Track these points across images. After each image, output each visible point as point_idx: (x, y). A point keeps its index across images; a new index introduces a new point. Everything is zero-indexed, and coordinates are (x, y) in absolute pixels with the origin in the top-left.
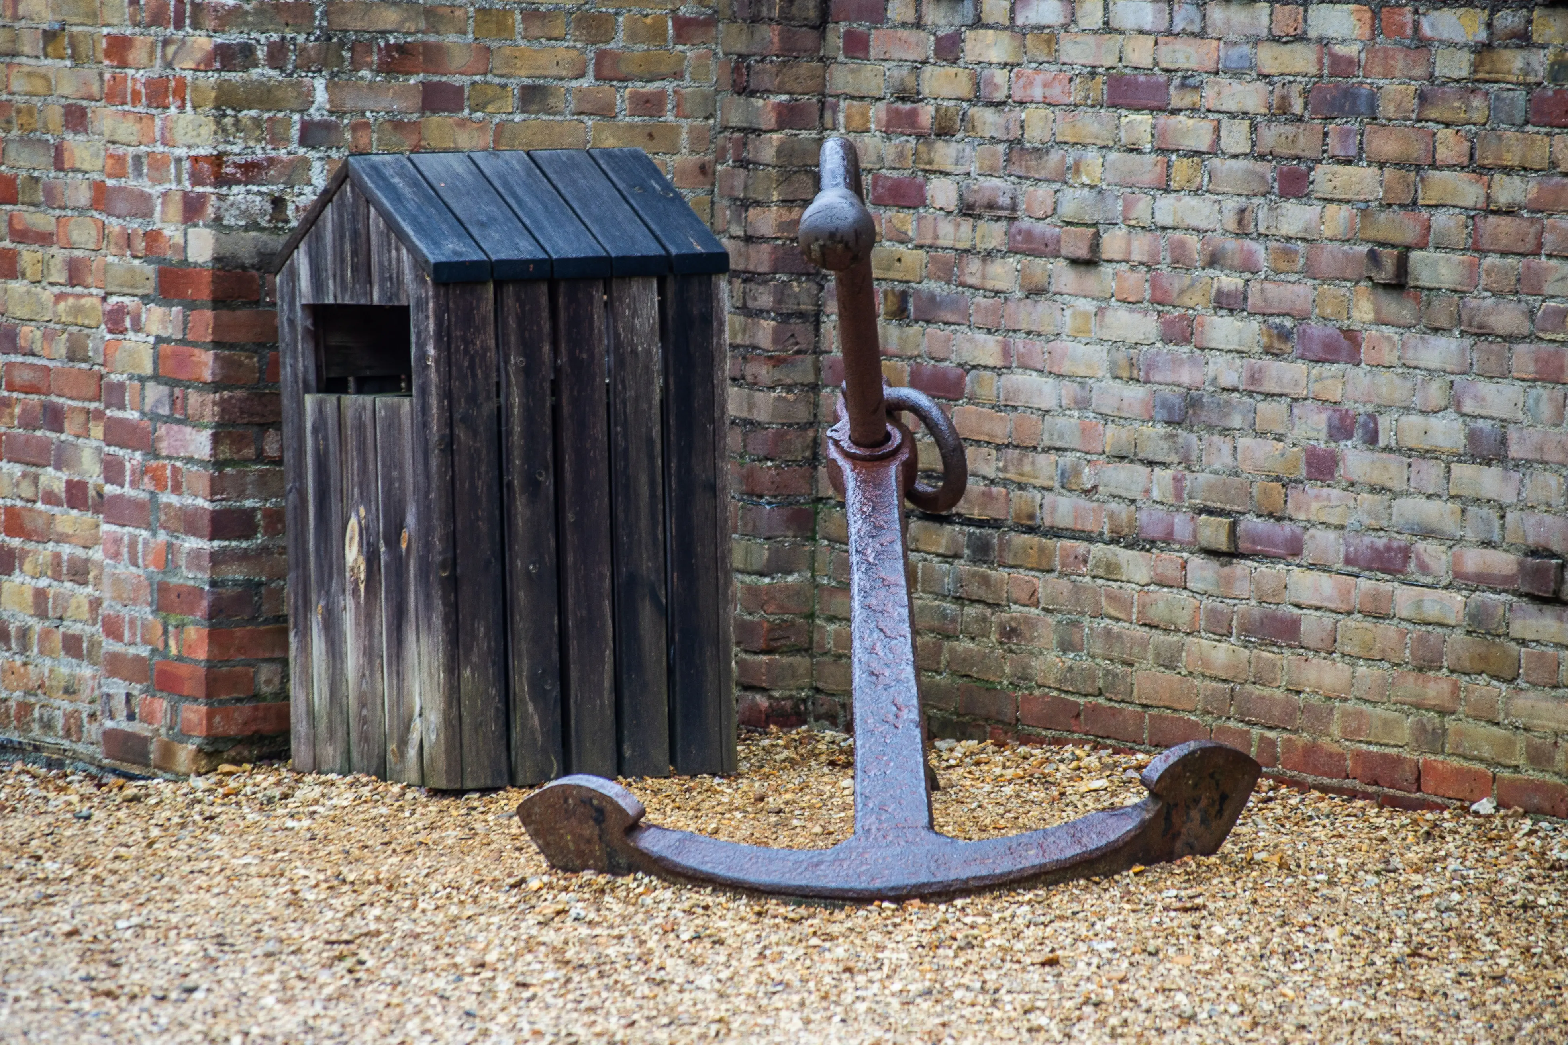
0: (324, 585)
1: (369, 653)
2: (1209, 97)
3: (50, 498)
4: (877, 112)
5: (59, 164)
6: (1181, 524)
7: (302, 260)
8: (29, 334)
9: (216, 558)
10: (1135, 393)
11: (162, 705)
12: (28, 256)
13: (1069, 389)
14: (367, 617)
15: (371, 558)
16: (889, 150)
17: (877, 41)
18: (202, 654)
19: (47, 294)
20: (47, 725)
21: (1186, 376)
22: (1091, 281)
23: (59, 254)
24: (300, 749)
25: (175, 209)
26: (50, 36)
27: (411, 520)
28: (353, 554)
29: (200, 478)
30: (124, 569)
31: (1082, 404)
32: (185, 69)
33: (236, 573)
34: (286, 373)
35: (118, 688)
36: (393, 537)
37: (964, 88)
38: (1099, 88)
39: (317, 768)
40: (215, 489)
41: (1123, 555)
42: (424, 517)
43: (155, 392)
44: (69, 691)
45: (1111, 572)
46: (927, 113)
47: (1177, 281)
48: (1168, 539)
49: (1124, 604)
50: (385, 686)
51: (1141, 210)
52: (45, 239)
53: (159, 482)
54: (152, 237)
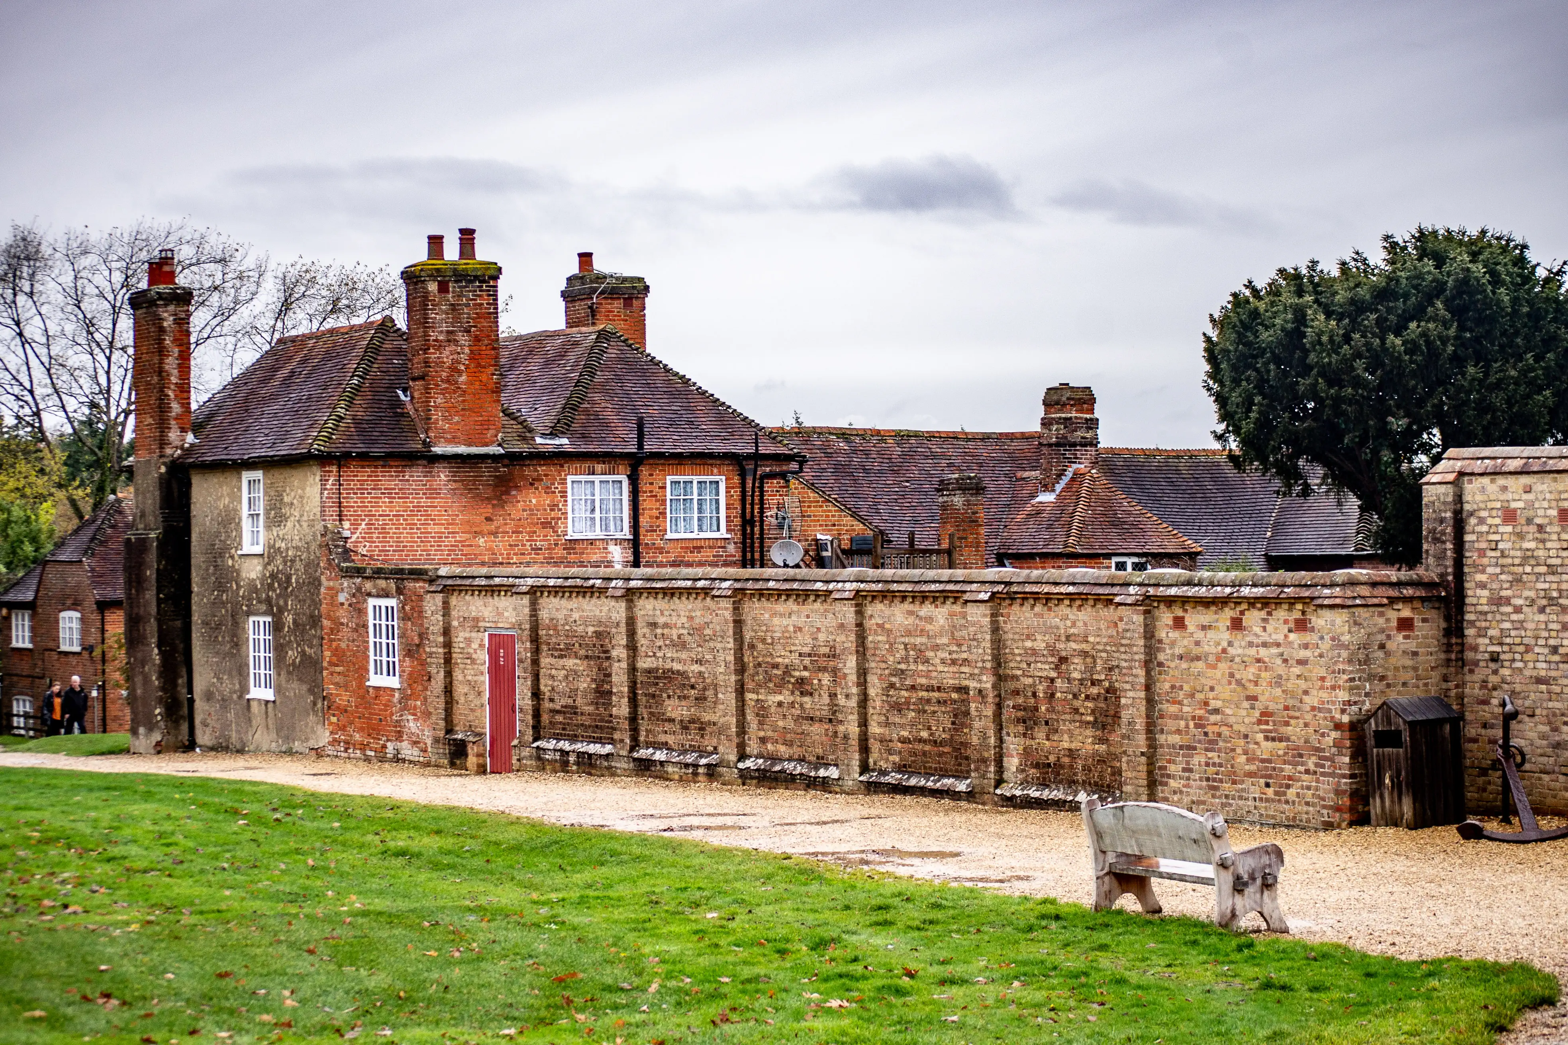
0: (1379, 788)
1: (1392, 802)
2: (1560, 682)
3: (1300, 772)
4: (1477, 685)
5: (1301, 702)
6: (1557, 769)
7: (1372, 721)
8: (1293, 738)
9: (1351, 783)
10: (1545, 742)
11: (1338, 814)
12: (1292, 722)
13: (1528, 742)
14: (1392, 793)
15: (1392, 780)
16: (1481, 693)
17: (1477, 670)
18: (1348, 803)
19: (1298, 730)
20: (1301, 821)
21: (1557, 738)
22: (1533, 720)
23: (1301, 721)
24: (1373, 822)
25: (1339, 711)
26: (1298, 676)
27: (1403, 773)
28: (1387, 781)
29: (1348, 767)
30: (1326, 786)
31: (1532, 745)
32: (1341, 683)
33: (1354, 786)
34: (1368, 744)
35: (1325, 812)
36: (1398, 776)
37: (1499, 680)
38: (1533, 680)
39: (1379, 825)
40: (1350, 769)
41: (1543, 776)
42: (1407, 773)
43: (1334, 750)
44: (1307, 813)
45: (1540, 779)
46: (1490, 685)
47: (1553, 719)
48: (1554, 772)
49: (1543, 786)
50: (1397, 808)
51: (1545, 705)
52: (1297, 718)
53: (1335, 768)
54: (1332, 718)
